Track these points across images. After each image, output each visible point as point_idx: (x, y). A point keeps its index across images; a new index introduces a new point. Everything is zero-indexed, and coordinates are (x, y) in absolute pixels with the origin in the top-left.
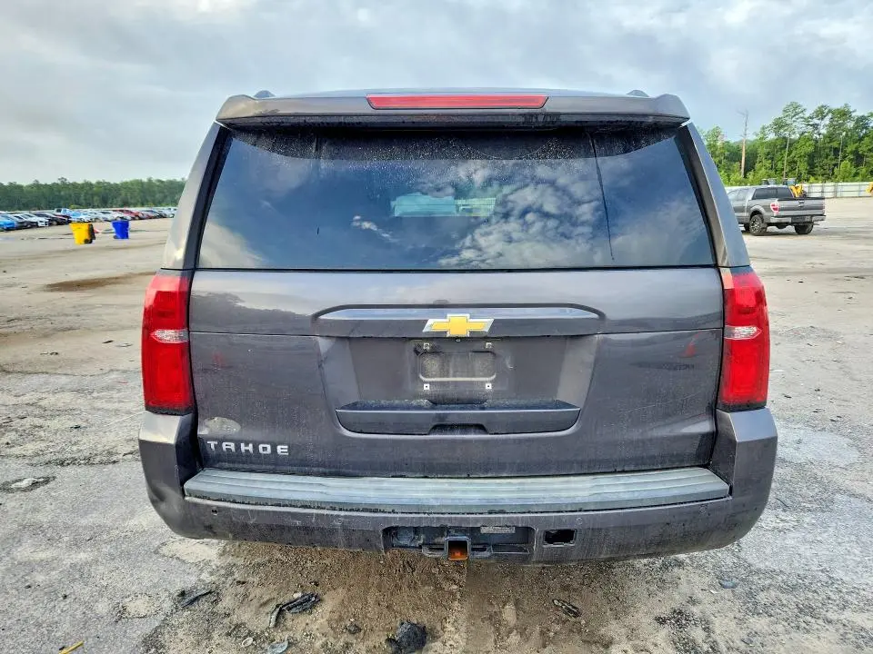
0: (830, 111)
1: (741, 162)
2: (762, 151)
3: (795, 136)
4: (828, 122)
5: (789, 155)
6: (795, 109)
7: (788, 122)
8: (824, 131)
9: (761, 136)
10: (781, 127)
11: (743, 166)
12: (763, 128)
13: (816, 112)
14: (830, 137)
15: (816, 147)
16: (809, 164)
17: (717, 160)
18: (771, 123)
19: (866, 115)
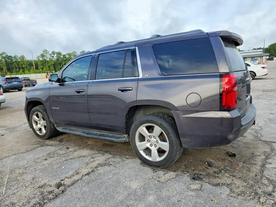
0: (56, 53)
1: (34, 66)
2: (39, 63)
3: (48, 60)
4: (56, 56)
5: (48, 65)
6: (46, 51)
7: (45, 55)
8: (55, 58)
9: (38, 59)
10: (43, 56)
11: (35, 68)
12: (38, 56)
13: (52, 53)
14: (58, 60)
15: (55, 62)
16: (54, 67)
17: (26, 66)
18: (40, 55)
19: (65, 54)
